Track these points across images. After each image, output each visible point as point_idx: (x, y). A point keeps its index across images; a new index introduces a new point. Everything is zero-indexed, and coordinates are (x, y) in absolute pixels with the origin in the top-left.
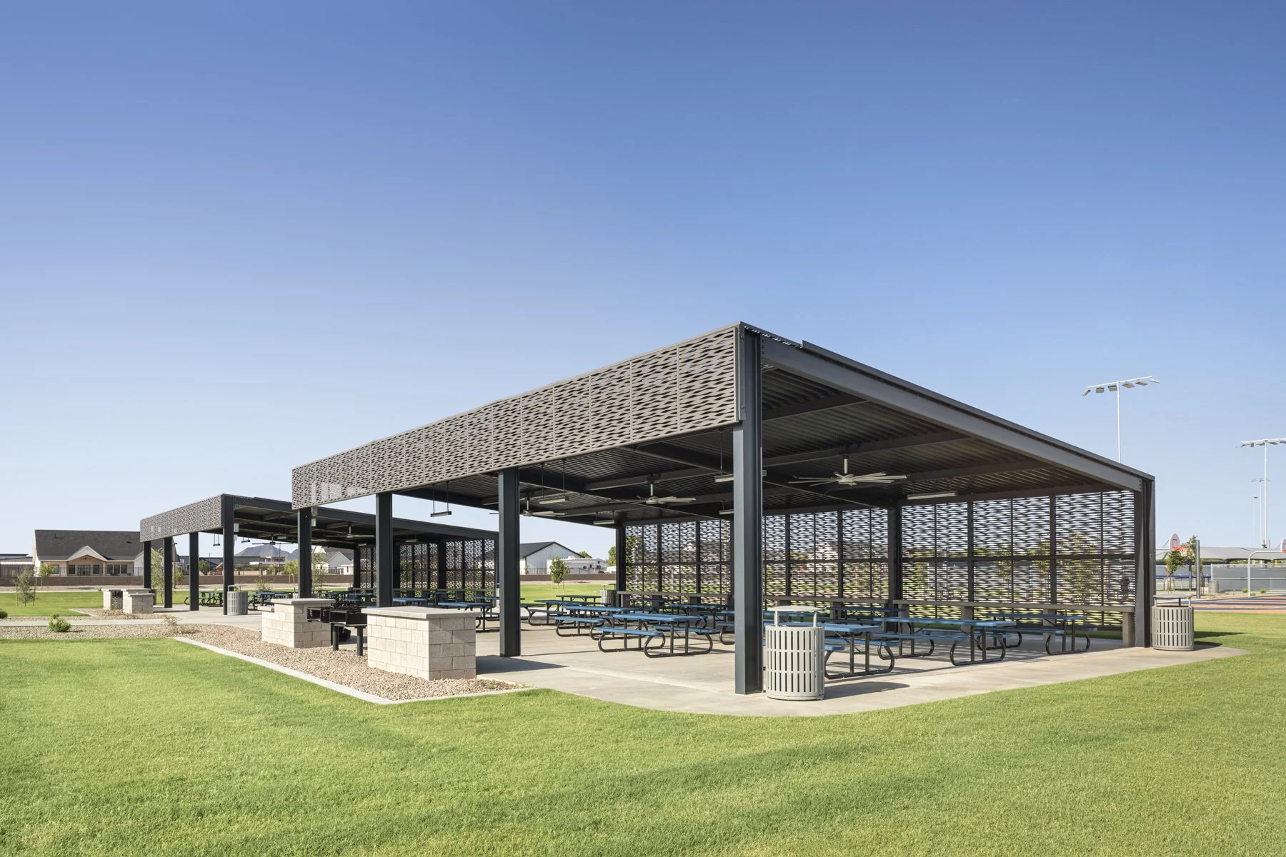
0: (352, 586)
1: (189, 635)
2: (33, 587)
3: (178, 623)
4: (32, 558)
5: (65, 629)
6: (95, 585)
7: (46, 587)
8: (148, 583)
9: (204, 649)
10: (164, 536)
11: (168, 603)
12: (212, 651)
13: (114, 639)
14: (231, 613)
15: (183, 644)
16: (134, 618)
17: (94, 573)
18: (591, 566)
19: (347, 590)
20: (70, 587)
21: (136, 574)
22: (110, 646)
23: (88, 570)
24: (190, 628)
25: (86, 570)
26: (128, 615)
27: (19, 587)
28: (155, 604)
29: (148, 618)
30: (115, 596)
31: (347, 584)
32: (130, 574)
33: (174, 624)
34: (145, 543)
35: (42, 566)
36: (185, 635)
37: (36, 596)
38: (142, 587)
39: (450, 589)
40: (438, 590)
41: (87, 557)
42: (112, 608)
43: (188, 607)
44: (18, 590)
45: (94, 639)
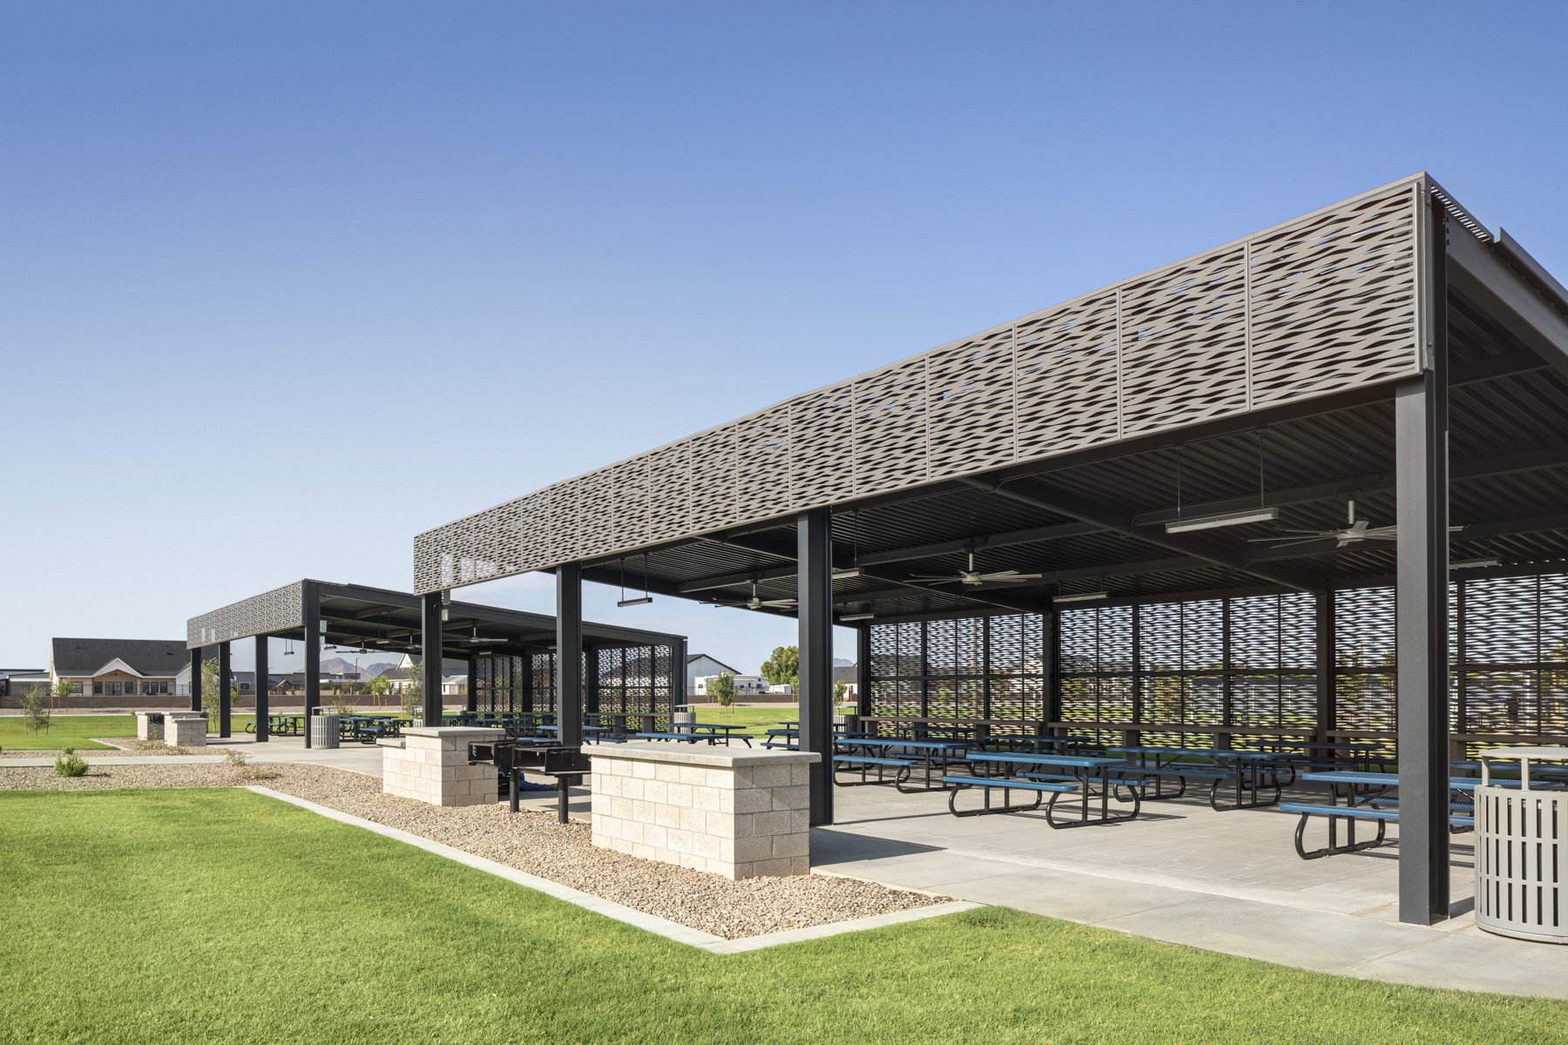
0: (465, 709)
1: (267, 782)
2: (47, 710)
3: (247, 761)
4: (48, 673)
5: (80, 772)
6: (127, 707)
7: (65, 709)
8: (197, 705)
9: (301, 810)
10: (220, 640)
11: (226, 731)
12: (314, 814)
13: (154, 790)
14: (317, 746)
15: (263, 798)
16: (182, 754)
17: (127, 692)
18: (750, 684)
19: (459, 714)
20: (96, 709)
21: (179, 692)
22: (146, 803)
23: (119, 689)
24: (265, 770)
25: (115, 689)
26: (172, 749)
27: (28, 710)
28: (207, 732)
29: (200, 754)
30: (154, 721)
31: (460, 706)
32: (171, 694)
33: (242, 764)
34: (194, 650)
35: (60, 682)
36: (261, 781)
37: (50, 722)
38: (189, 710)
39: (604, 713)
40: (588, 714)
41: (117, 673)
42: (150, 738)
43: (253, 737)
44: (26, 713)
45: (123, 790)
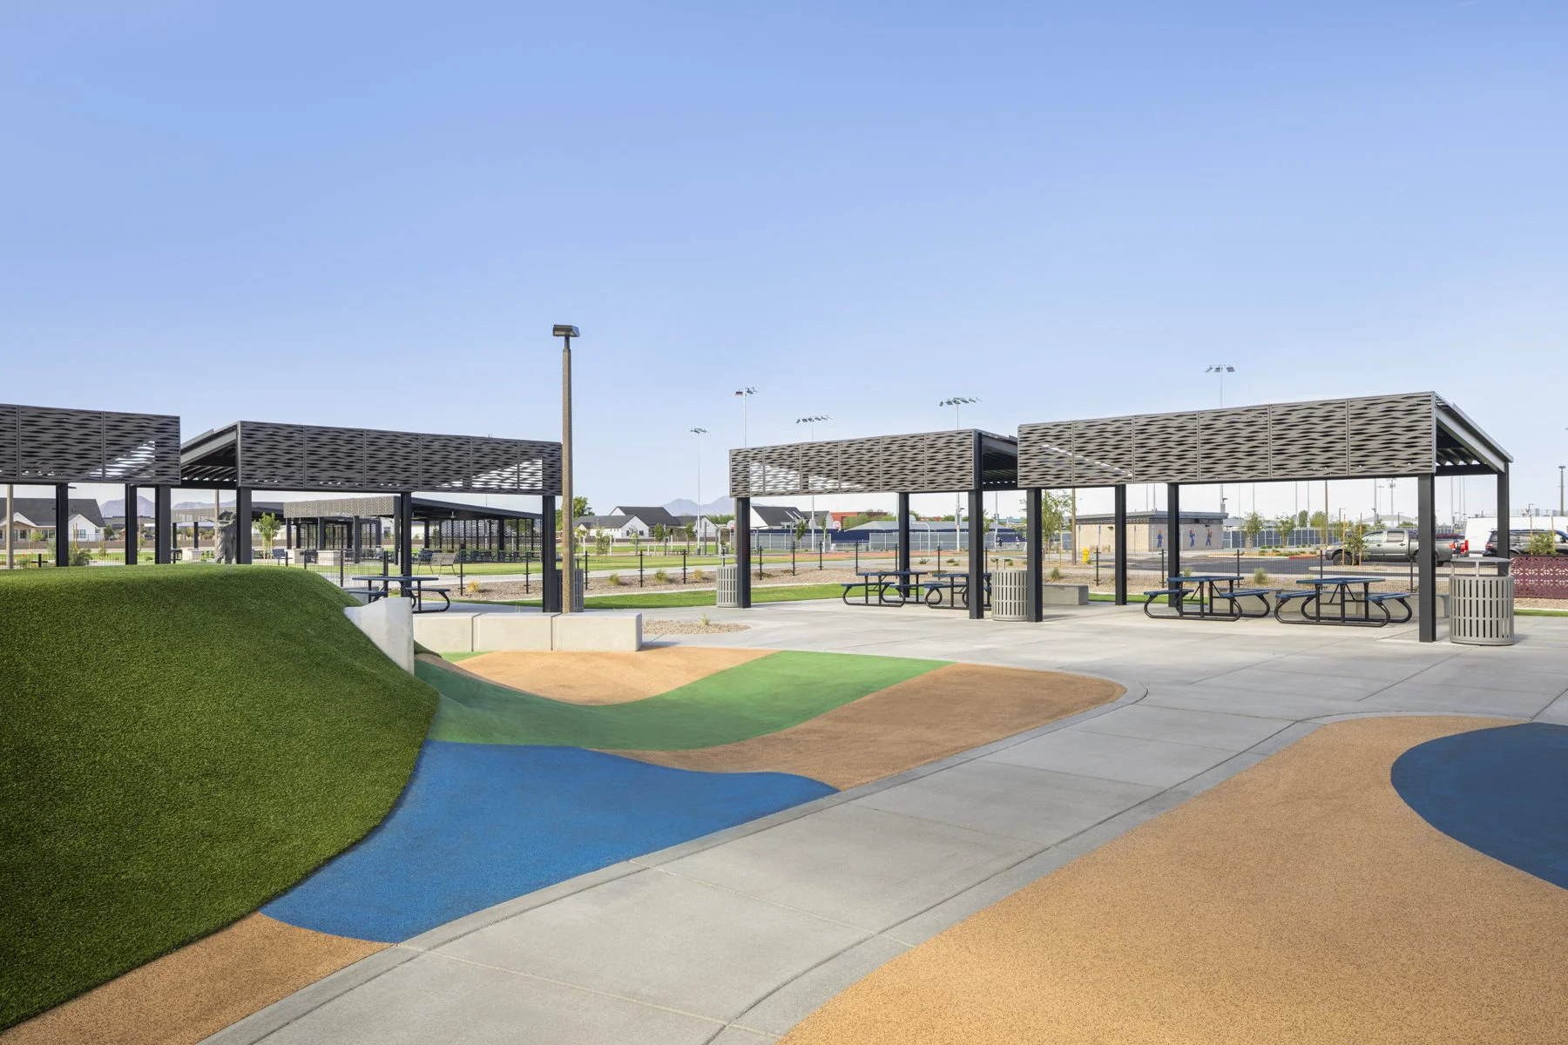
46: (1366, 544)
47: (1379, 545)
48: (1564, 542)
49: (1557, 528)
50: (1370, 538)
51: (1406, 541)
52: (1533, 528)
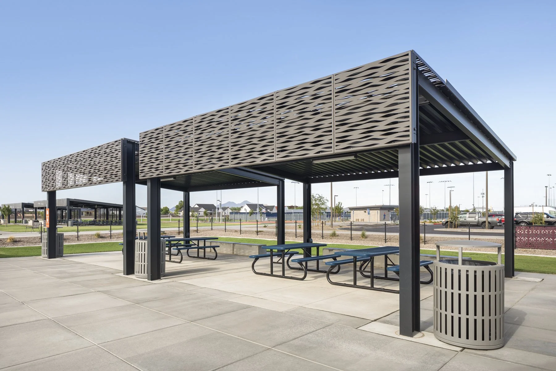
46: (459, 219)
47: (465, 219)
48: (548, 218)
49: (545, 212)
50: (462, 216)
51: (477, 218)
52: (534, 212)
